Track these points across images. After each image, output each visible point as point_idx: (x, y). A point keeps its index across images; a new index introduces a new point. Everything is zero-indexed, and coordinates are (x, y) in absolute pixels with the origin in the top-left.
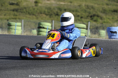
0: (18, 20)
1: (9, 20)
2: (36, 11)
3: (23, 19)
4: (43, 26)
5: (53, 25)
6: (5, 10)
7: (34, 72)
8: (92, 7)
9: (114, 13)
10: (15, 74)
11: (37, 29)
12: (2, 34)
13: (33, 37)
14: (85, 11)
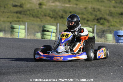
0: (21, 23)
1: (12, 23)
2: (41, 14)
3: (27, 22)
4: (48, 29)
5: (58, 28)
6: (8, 13)
8: (99, 10)
9: (121, 16)
11: (41, 32)
12: (5, 37)
13: (37, 41)
14: (91, 14)
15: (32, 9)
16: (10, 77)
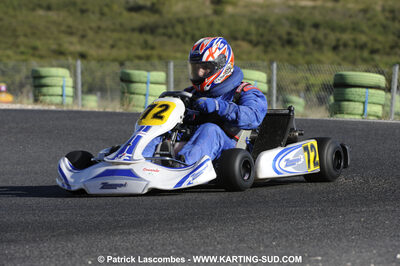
0: (156, 62)
1: (128, 63)
3: (175, 58)
5: (275, 78)
6: (113, 31)
7: (207, 240)
10: (142, 246)
12: (101, 110)
14: (385, 29)
15: (189, 19)
16: (117, 240)
